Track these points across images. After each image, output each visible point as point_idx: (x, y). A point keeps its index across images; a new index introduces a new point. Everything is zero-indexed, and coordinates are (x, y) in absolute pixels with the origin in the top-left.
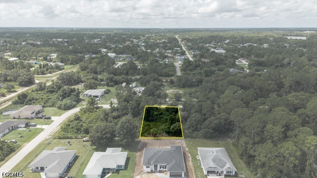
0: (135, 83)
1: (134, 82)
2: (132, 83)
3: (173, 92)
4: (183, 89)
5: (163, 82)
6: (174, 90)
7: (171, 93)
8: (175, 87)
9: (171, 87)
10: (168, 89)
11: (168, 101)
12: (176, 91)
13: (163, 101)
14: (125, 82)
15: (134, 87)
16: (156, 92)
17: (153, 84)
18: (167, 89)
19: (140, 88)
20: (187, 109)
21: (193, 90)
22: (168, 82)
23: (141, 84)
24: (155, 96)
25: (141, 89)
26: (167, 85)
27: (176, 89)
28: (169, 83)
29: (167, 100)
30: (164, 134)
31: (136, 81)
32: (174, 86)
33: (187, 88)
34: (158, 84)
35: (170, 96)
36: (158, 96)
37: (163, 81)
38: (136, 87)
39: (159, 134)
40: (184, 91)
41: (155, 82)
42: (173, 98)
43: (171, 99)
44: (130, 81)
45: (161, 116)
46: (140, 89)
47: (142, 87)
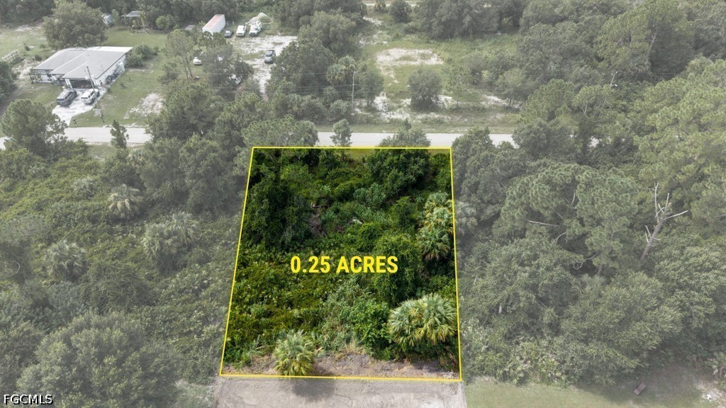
0: (261, 15)
1: (259, 11)
2: (246, 15)
3: (404, 63)
4: (444, 45)
5: (364, 13)
6: (410, 53)
7: (395, 68)
8: (413, 37)
9: (397, 35)
10: (386, 48)
11: (380, 107)
12: (415, 53)
13: (360, 107)
14: (220, 12)
15: (254, 35)
16: (330, 67)
17: (325, 25)
18: (381, 47)
19: (277, 39)
20: (474, 179)
21: (486, 51)
22: (387, 12)
23: (283, 19)
24: (329, 84)
25: (281, 44)
26: (382, 28)
27: (417, 44)
28: (388, 17)
29: (379, 101)
30: (353, 346)
31: (265, 8)
32: (408, 31)
33: (458, 40)
34: (345, 26)
35: (391, 80)
36: (340, 82)
37: (365, 7)
38: (261, 33)
39: (327, 349)
40: (447, 55)
41: (332, 17)
42: (402, 94)
43: (397, 95)
44: (243, 10)
45: (346, 207)
46: (275, 44)
47: (285, 33)
